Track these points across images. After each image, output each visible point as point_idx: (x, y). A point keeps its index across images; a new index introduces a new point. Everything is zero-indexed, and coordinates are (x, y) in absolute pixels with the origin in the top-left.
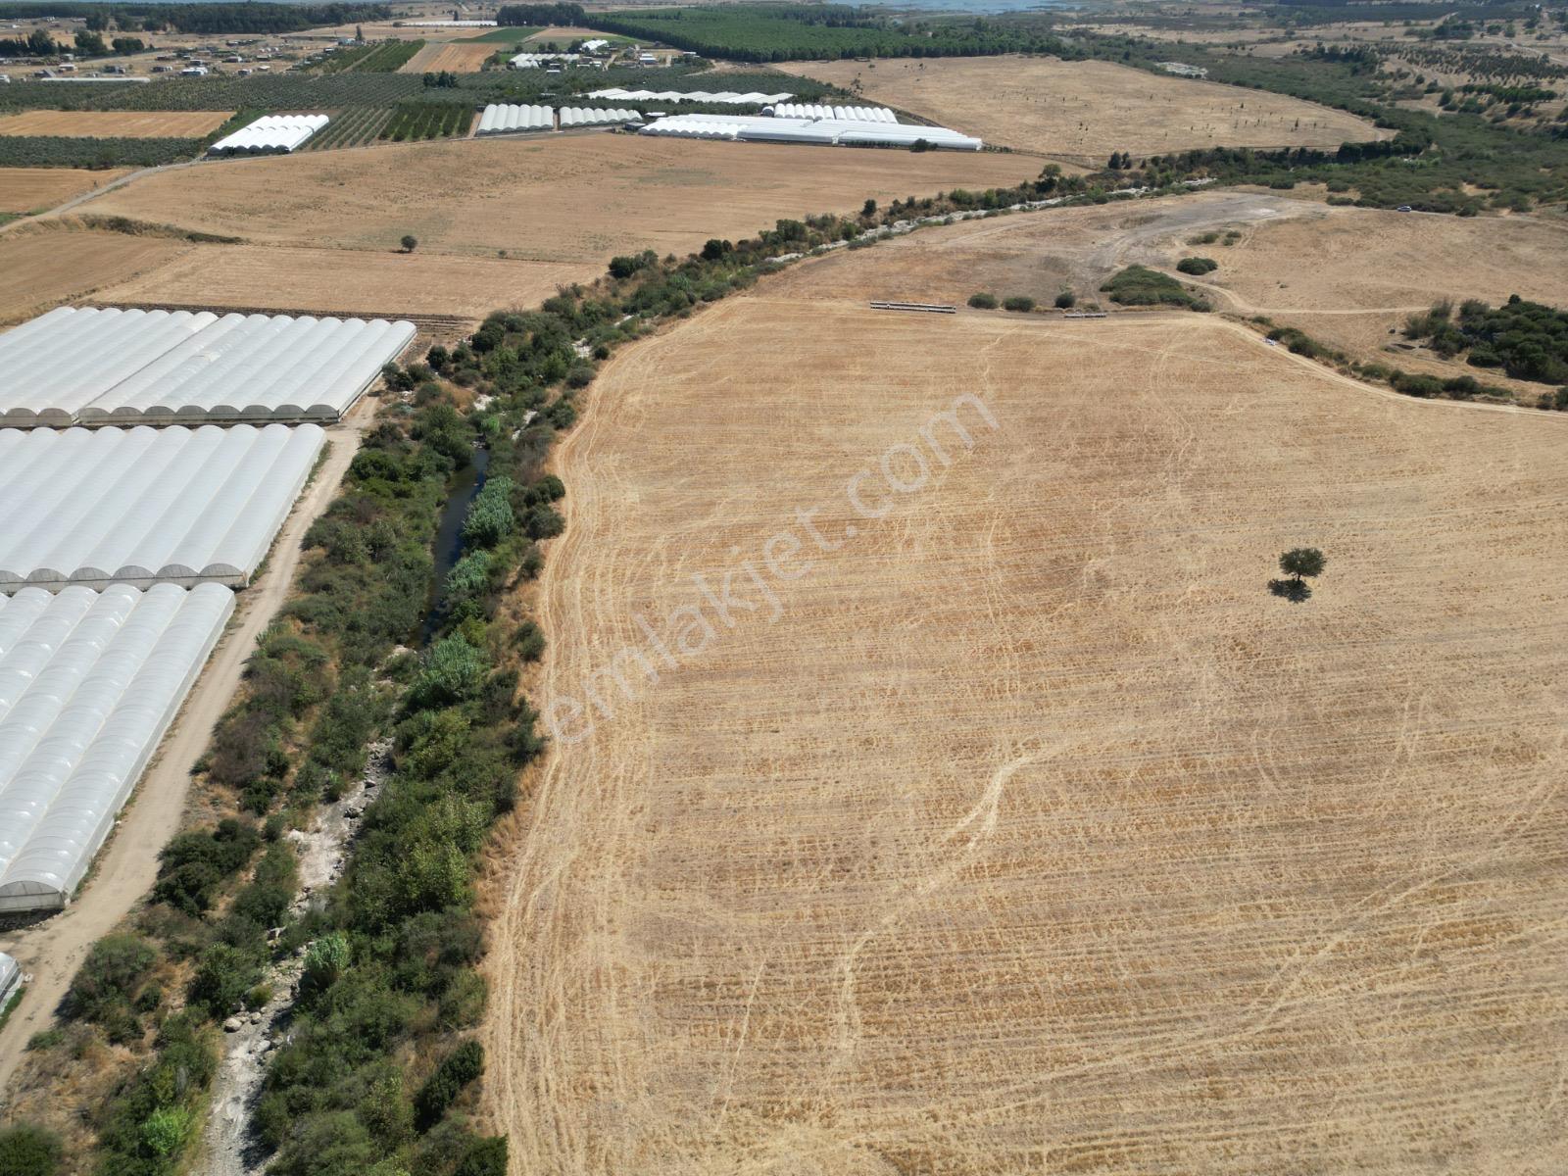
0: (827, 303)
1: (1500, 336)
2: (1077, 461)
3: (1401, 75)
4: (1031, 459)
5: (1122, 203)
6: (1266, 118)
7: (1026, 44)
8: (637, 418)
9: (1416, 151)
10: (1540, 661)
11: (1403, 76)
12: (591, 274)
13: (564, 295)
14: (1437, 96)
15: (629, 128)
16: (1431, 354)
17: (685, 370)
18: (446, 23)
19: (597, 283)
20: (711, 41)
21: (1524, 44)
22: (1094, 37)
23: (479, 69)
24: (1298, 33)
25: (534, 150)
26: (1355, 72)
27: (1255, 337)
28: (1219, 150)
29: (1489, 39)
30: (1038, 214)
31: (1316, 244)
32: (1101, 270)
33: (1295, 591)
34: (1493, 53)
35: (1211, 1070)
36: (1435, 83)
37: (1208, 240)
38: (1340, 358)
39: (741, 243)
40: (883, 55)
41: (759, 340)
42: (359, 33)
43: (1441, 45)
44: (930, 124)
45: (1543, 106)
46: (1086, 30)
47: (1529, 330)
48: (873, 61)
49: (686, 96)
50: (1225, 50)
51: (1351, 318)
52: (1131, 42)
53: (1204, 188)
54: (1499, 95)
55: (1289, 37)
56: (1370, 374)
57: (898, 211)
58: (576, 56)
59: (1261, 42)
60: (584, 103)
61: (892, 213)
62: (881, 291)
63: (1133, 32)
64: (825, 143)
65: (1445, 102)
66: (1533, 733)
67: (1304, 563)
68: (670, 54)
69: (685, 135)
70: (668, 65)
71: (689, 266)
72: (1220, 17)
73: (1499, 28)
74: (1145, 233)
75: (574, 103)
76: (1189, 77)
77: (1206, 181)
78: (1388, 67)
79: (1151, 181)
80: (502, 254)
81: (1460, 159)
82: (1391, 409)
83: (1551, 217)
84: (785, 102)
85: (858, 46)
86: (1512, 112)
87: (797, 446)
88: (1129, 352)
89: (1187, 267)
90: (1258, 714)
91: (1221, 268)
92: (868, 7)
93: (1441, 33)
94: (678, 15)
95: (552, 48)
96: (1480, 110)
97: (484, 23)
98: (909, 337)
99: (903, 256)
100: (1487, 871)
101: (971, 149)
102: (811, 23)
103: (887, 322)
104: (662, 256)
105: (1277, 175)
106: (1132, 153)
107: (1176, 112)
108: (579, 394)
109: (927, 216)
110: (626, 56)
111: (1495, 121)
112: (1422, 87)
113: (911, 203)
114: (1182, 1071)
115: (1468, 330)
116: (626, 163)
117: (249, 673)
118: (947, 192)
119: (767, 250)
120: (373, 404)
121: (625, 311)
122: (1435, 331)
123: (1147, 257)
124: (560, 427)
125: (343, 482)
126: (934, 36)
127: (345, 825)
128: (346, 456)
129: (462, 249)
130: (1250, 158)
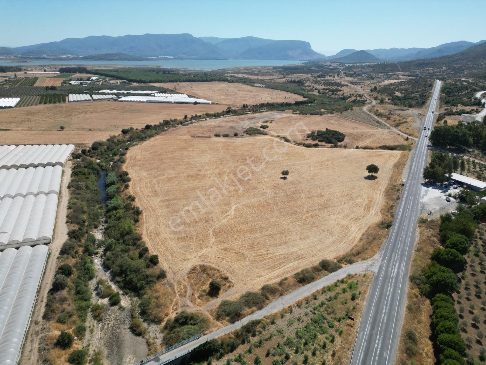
0: (180, 137)
1: (324, 136)
2: (242, 162)
4: (233, 162)
5: (247, 115)
6: (279, 96)
7: (219, 79)
8: (140, 160)
9: (312, 103)
10: (326, 184)
11: (310, 86)
12: (118, 133)
13: (111, 138)
14: (317, 91)
15: (114, 100)
16: (311, 140)
17: (149, 151)
18: (42, 72)
19: (119, 135)
20: (130, 78)
21: (337, 79)
22: (236, 77)
23: (60, 85)
24: (286, 76)
25: (89, 105)
26: (299, 85)
28: (268, 103)
29: (329, 78)
30: (227, 118)
31: (290, 122)
32: (243, 128)
33: (285, 178)
34: (330, 81)
35: (271, 235)
36: (317, 88)
37: (267, 122)
39: (154, 125)
40: (181, 81)
41: (166, 144)
42: (15, 75)
43: (319, 79)
44: (197, 98)
45: (339, 93)
46: (234, 75)
47: (329, 134)
48: (178, 83)
49: (128, 92)
50: (269, 81)
52: (245, 79)
53: (265, 111)
54: (330, 90)
55: (284, 77)
56: (299, 144)
57: (193, 118)
58: (89, 82)
59: (277, 78)
60: (99, 94)
61: (191, 118)
62: (193, 134)
63: (246, 76)
64: (170, 103)
65: (319, 92)
66: (323, 193)
67: (285, 173)
68: (119, 81)
69: (131, 101)
70: (119, 84)
71: (142, 131)
72: (267, 72)
73: (332, 76)
74: (252, 121)
75: (95, 94)
76: (260, 87)
77: (266, 110)
78: (306, 84)
79: (253, 110)
80: (90, 130)
81: (321, 104)
82: (303, 150)
83: (338, 115)
84: (157, 93)
85: (173, 79)
86: (333, 94)
87: (180, 163)
89: (262, 127)
90: (278, 195)
91: (270, 127)
92: (173, 69)
93: (319, 76)
94: (117, 71)
95: (81, 79)
96: (326, 94)
97: (55, 72)
98: (202, 143)
100: (314, 210)
101: (209, 104)
102: (158, 73)
103: (196, 140)
104: (135, 128)
105: (281, 109)
106: (248, 104)
107: (258, 95)
108: (124, 157)
110: (105, 81)
111: (329, 96)
112: (314, 89)
113: (196, 116)
114: (267, 236)
115: (318, 135)
117: (69, 208)
118: (205, 113)
119: (161, 127)
120: (70, 162)
121: (128, 141)
122: (312, 136)
123: (253, 126)
124: (122, 163)
125: (71, 176)
126: (194, 77)
127: (101, 231)
128: (69, 172)
129: (78, 129)
130: (275, 105)
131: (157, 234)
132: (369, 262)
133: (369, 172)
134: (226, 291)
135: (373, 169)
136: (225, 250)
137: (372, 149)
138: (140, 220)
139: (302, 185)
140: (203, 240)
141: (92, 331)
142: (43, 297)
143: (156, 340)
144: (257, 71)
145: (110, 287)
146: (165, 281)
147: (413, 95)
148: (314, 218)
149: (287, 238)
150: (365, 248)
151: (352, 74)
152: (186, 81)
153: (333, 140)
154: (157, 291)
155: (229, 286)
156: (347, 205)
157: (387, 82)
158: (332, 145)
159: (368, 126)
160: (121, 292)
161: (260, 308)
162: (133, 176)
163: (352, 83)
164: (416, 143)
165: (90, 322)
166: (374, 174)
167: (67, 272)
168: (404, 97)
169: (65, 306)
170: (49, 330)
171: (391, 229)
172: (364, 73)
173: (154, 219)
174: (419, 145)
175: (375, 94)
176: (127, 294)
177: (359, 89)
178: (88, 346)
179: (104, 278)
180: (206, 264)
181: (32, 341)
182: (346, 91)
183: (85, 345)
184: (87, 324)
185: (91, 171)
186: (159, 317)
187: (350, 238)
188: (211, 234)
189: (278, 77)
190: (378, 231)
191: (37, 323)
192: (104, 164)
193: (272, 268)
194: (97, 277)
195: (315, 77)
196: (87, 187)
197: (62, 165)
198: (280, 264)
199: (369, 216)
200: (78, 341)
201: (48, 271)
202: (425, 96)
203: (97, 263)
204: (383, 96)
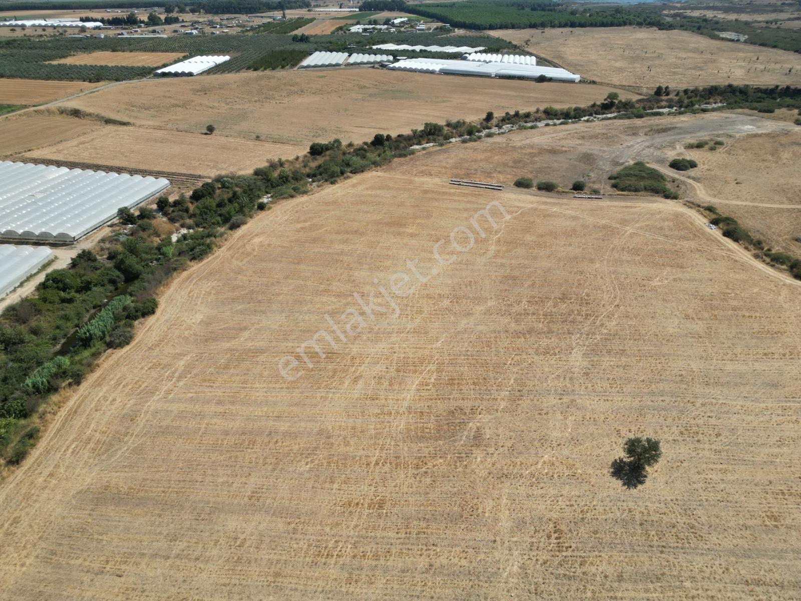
0: (424, 179)
4: (487, 312)
5: (653, 118)
6: (771, 66)
7: (642, 20)
12: (299, 152)
13: (271, 165)
15: (382, 65)
17: (305, 221)
18: (334, 10)
19: (297, 158)
20: (462, 19)
22: (685, 17)
27: (701, 221)
31: (774, 153)
32: (617, 164)
37: (699, 146)
38: (758, 244)
39: (399, 136)
40: (553, 26)
41: (364, 203)
42: (284, 14)
46: (682, 13)
49: (425, 48)
50: (764, 25)
51: (779, 211)
52: (706, 20)
53: (713, 110)
56: (776, 260)
57: (506, 119)
58: (385, 27)
59: (789, 19)
60: (367, 52)
61: (503, 120)
62: (463, 172)
63: (710, 14)
64: (487, 76)
68: (436, 25)
69: (411, 70)
70: (431, 31)
71: (358, 149)
72: (769, 5)
74: (659, 139)
75: (362, 51)
76: (732, 40)
77: (718, 105)
79: (680, 104)
80: (258, 138)
84: (481, 52)
87: (334, 286)
88: (605, 227)
89: (677, 165)
91: (700, 166)
95: (375, 22)
97: (353, 9)
98: (462, 206)
99: (492, 150)
101: (572, 81)
102: (523, 9)
103: (454, 194)
104: (344, 143)
105: (765, 104)
106: (673, 86)
108: (227, 234)
109: (526, 122)
110: (412, 26)
116: (368, 85)
118: (542, 108)
126: (590, 16)
189: (792, 16)
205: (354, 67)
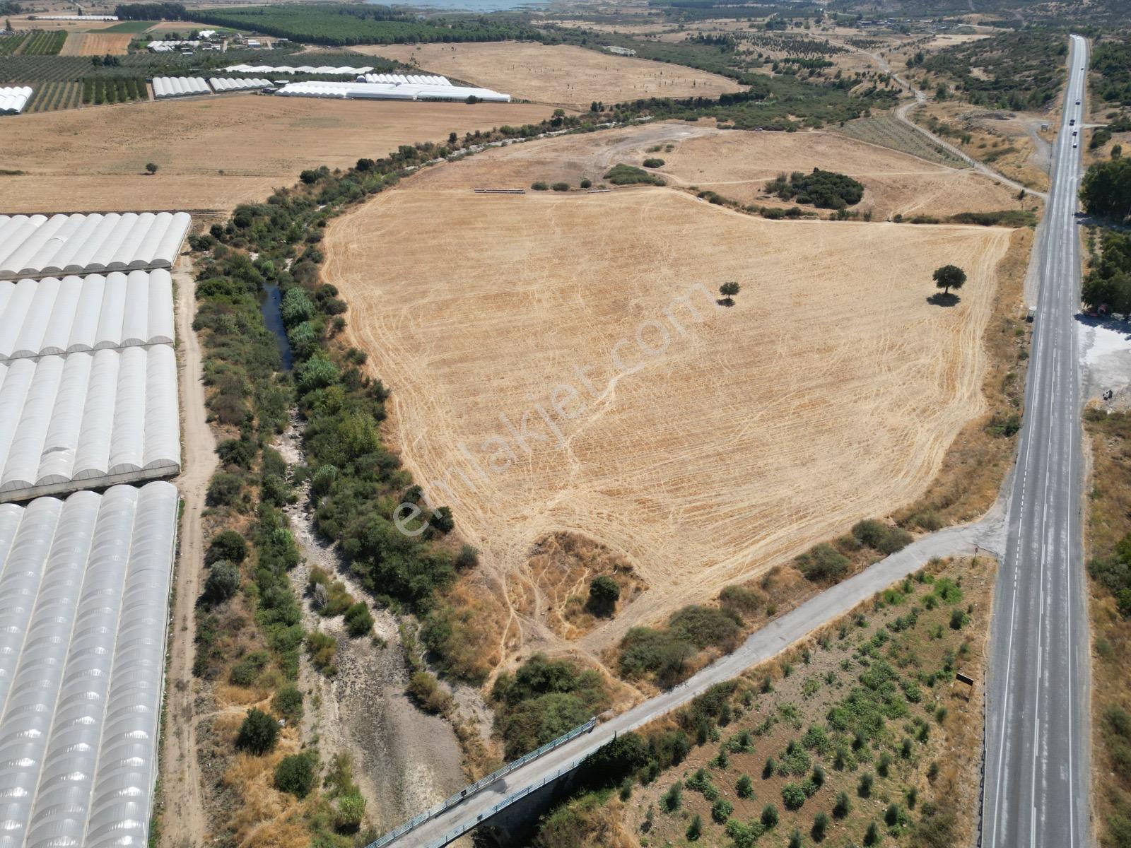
0: (447, 191)
1: (810, 188)
2: (613, 259)
3: (750, 53)
4: (590, 260)
6: (677, 80)
7: (517, 33)
8: (360, 255)
9: (762, 97)
10: (834, 318)
11: (751, 53)
12: (291, 181)
13: (278, 194)
14: (771, 65)
15: (266, 91)
16: (778, 199)
17: (377, 230)
18: (73, 17)
19: (296, 186)
20: (297, 31)
21: (815, 33)
22: (560, 29)
23: (126, 53)
24: (686, 26)
25: (206, 107)
26: (723, 51)
27: (692, 197)
28: (653, 99)
29: (796, 30)
30: (557, 139)
31: (715, 150)
32: (601, 168)
33: (728, 303)
34: (799, 39)
35: (719, 454)
36: (768, 58)
37: (657, 149)
38: (735, 204)
39: (379, 160)
40: (424, 41)
41: (415, 212)
42: (8, 24)
43: (770, 34)
44: (473, 86)
45: (827, 70)
46: (553, 24)
47: (823, 183)
48: (418, 45)
49: (299, 69)
50: (644, 38)
51: (738, 185)
52: (584, 33)
53: (649, 122)
54: (805, 64)
55: (681, 29)
56: (751, 210)
57: (470, 140)
58: (197, 43)
59: (665, 32)
60: (226, 75)
61: (467, 141)
62: (478, 183)
63: (584, 25)
64: (409, 99)
65: (775, 68)
66: (831, 343)
67: (731, 289)
68: (269, 41)
69: (309, 96)
70: (271, 48)
71: (350, 175)
72: (636, 15)
73: (801, 23)
74: (621, 147)
75: (218, 75)
76: (626, 55)
77: (649, 118)
78: (742, 48)
79: (617, 118)
80: (221, 172)
81: (786, 101)
82: (762, 225)
83: (834, 130)
84: (371, 73)
85: (404, 34)
86: (811, 74)
87: (460, 263)
88: (628, 208)
89: (648, 164)
90: (719, 348)
91: (667, 164)
92: (397, 6)
93: (769, 26)
94: (261, 12)
95: (175, 37)
96: (794, 73)
97: (107, 17)
98: (504, 207)
100: (816, 387)
101: (505, 102)
102: (363, 18)
103: (488, 199)
104: (332, 169)
105: (688, 113)
106: (604, 102)
107: (623, 77)
108: (318, 246)
109: (489, 142)
110: (235, 41)
111: (803, 79)
112: (762, 60)
113: (478, 134)
114: (708, 456)
115: (795, 186)
117: (208, 382)
118: (498, 127)
119: (395, 165)
120: (187, 260)
121: (320, 203)
122: (778, 188)
123: (626, 160)
124: (317, 262)
125: (197, 298)
126: (453, 27)
127: (293, 442)
128: (189, 286)
129: (190, 171)
130: (672, 103)
131: (438, 452)
132: (978, 526)
133: (940, 285)
134: (632, 601)
135: (950, 277)
136: (610, 493)
137: (936, 222)
138: (390, 416)
139: (774, 320)
140: (553, 468)
141: (317, 702)
142: (185, 619)
143: (478, 726)
144: (611, 11)
145: (340, 588)
146: (476, 574)
147: (1017, 78)
148: (819, 409)
149: (761, 463)
150: (961, 487)
151: (853, 19)
152: (438, 40)
153: (836, 200)
154: (460, 601)
155: (638, 589)
156: (894, 373)
157: (942, 42)
158: (835, 211)
159: (915, 160)
160: (370, 601)
161: (729, 651)
162: (351, 296)
163: (856, 43)
164: (1046, 206)
165: (307, 679)
166: (951, 291)
167: (235, 552)
168: (996, 82)
169: (243, 640)
170: (215, 706)
171: (1019, 437)
172: (881, 17)
173: (422, 413)
174: (1054, 213)
175: (921, 74)
176: (385, 606)
177: (878, 61)
178: (315, 741)
179: (322, 564)
180: (570, 530)
181: (178, 734)
182: (845, 65)
183: (306, 739)
184: (302, 685)
185: (242, 284)
186: (477, 669)
187: (919, 462)
188: (570, 452)
189: (667, 28)
190: (985, 444)
191: (181, 686)
192: (270, 264)
193: (738, 542)
194: (304, 561)
195: (759, 27)
196: (241, 326)
197: (168, 268)
198: (755, 531)
199: (956, 401)
200: (289, 728)
201: (185, 548)
202: (1050, 79)
203: (299, 525)
204: (942, 80)
205: (227, 94)
